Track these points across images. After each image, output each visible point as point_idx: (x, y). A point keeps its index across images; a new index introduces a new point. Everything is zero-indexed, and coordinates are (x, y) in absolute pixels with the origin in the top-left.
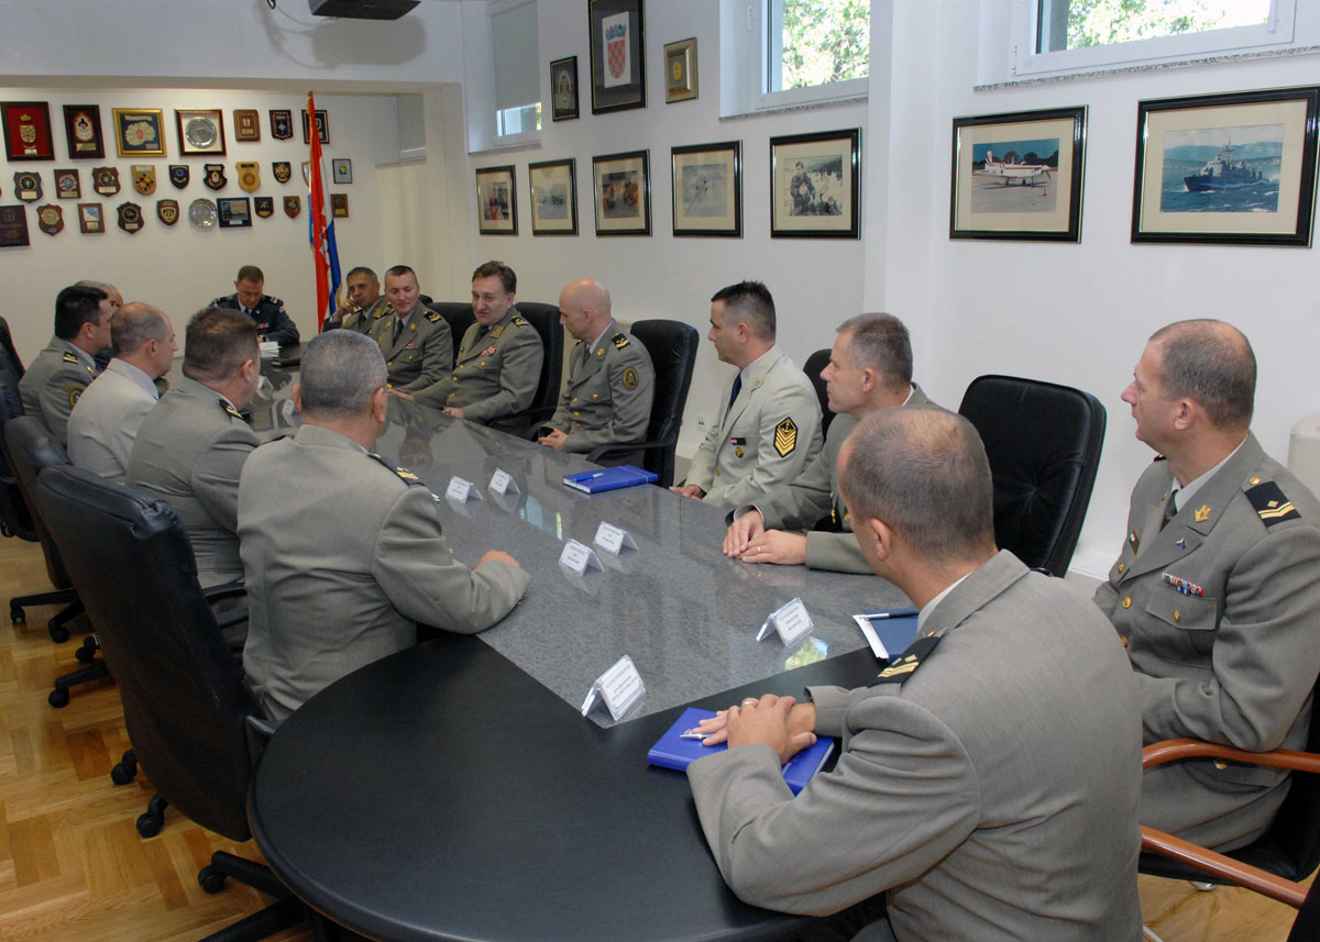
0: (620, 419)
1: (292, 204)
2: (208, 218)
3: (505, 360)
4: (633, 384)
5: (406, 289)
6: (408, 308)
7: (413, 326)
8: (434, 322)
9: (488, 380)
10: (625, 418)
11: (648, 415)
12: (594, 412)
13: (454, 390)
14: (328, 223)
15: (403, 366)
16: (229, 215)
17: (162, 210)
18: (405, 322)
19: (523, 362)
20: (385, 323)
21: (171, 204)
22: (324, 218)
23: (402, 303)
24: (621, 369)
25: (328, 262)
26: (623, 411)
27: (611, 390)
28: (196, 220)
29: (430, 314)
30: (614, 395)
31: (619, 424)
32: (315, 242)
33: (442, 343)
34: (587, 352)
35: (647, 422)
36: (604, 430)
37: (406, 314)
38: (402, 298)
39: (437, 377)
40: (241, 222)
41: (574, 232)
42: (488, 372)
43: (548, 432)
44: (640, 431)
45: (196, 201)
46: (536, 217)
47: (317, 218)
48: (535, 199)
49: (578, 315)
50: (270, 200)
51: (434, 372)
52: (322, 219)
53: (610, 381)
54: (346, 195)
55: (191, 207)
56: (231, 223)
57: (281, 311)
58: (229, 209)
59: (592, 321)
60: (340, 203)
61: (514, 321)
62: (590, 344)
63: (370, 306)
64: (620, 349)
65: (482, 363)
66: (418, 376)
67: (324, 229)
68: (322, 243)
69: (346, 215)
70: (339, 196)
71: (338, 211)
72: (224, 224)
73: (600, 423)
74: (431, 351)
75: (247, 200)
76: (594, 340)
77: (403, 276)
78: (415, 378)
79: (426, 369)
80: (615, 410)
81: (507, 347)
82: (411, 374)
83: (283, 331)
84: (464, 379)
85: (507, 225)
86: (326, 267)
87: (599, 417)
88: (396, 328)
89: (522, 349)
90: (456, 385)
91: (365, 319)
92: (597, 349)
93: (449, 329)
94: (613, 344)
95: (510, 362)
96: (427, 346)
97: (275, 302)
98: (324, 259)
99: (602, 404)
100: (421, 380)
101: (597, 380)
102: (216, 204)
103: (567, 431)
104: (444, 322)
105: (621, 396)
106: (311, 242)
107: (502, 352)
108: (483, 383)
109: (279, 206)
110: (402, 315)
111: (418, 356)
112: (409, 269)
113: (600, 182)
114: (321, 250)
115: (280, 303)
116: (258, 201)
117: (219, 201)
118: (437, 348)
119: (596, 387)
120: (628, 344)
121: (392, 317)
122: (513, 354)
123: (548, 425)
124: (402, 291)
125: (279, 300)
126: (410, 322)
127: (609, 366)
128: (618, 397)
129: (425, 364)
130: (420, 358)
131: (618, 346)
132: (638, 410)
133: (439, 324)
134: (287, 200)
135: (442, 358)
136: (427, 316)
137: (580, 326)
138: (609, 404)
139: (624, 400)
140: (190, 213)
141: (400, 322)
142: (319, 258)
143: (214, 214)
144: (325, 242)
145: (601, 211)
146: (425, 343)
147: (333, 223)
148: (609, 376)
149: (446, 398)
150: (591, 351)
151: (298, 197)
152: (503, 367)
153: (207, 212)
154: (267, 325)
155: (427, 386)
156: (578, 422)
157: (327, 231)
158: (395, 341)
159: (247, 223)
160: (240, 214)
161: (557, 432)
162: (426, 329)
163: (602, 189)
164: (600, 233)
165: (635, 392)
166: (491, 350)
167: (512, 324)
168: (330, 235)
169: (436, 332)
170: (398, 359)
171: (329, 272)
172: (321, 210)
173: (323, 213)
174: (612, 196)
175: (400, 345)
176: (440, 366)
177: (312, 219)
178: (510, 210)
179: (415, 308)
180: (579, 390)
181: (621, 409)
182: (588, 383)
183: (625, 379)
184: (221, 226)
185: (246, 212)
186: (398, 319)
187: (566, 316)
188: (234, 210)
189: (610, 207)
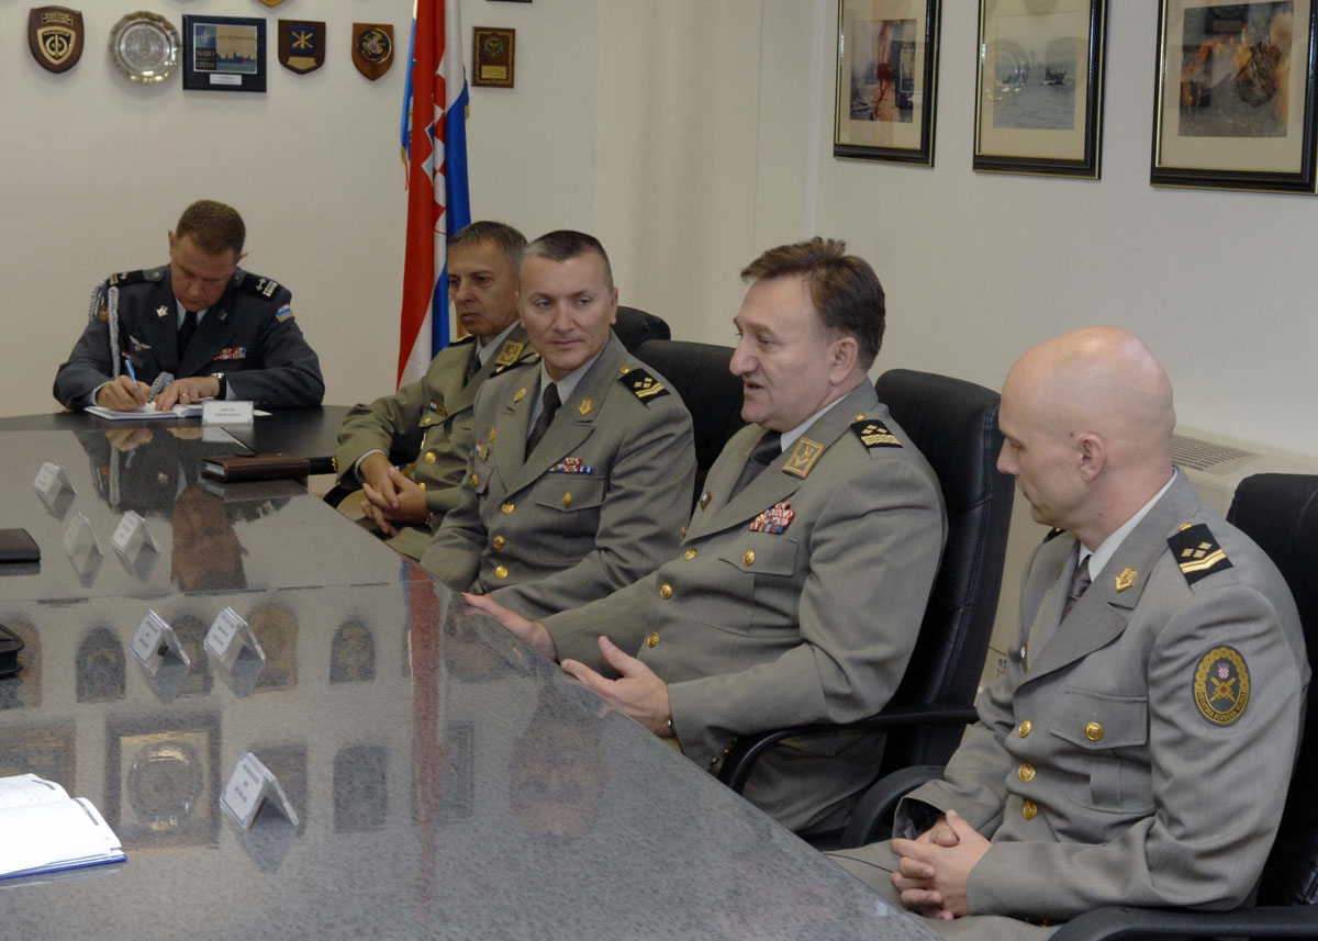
0: (1173, 821)
1: (373, 44)
2: (156, 60)
3: (817, 553)
4: (1231, 706)
5: (579, 299)
6: (574, 356)
7: (585, 407)
8: (646, 400)
9: (757, 604)
10: (1190, 820)
11: (1275, 821)
12: (1086, 778)
13: (661, 622)
14: (452, 96)
15: (547, 519)
16: (213, 60)
17: (40, 32)
18: (564, 390)
19: (873, 561)
20: (513, 389)
21: (66, 18)
22: (443, 82)
23: (561, 340)
24: (1191, 649)
25: (441, 199)
26: (1187, 798)
27: (1151, 716)
28: (121, 66)
29: (638, 375)
30: (1159, 733)
31: (1167, 837)
32: (415, 146)
33: (662, 463)
34: (1081, 568)
35: (1269, 841)
36: (1113, 850)
37: (573, 369)
38: (563, 324)
39: (635, 562)
40: (237, 80)
41: (1087, 166)
42: (763, 581)
43: (925, 817)
44: (1241, 872)
45: (129, 18)
46: (988, 117)
47: (425, 85)
48: (989, 71)
49: (1059, 451)
50: (317, 31)
51: (631, 547)
52: (437, 87)
53: (1150, 683)
54: (513, 31)
55: (114, 33)
56: (215, 79)
57: (281, 318)
58: (212, 46)
59: (1104, 469)
60: (495, 51)
61: (858, 429)
62: (1094, 547)
63: (495, 332)
64: (1192, 578)
65: (749, 553)
66: (585, 553)
67: (439, 112)
68: (430, 150)
69: (508, 83)
70: (495, 32)
71: (489, 72)
72: (195, 81)
73: (1103, 817)
74: (627, 484)
75: (261, 24)
76: (1106, 534)
77: (570, 263)
78: (575, 556)
79: (608, 534)
80: (1161, 786)
81: (827, 512)
82: (567, 545)
83: (278, 372)
84: (691, 591)
85: (906, 135)
86: (435, 211)
87: (1098, 798)
88: (540, 408)
89: (873, 519)
90: (668, 608)
91: (478, 366)
92: (1111, 568)
93: (688, 423)
94: (1169, 556)
95: (829, 559)
96: (618, 470)
97: (268, 293)
98: (432, 191)
99: (1117, 756)
100: (590, 567)
101: (1104, 671)
102: (179, 27)
103: (990, 827)
104: (675, 402)
105: (1181, 742)
106: (404, 144)
107: (810, 526)
108: (745, 614)
109: (339, 46)
110: (560, 372)
111: (590, 494)
112: (592, 242)
113: (1176, 37)
114: (426, 166)
115: (282, 296)
116: (287, 28)
117: (188, 21)
118: (646, 476)
119: (1100, 698)
120: (1224, 565)
121: (533, 372)
122: (840, 533)
123: (928, 793)
124: (563, 305)
125: (279, 288)
126: (579, 392)
127: (1150, 634)
128: (1173, 744)
129: (607, 518)
130: (596, 502)
131: (1188, 568)
132: (1237, 798)
133: (658, 407)
134: (362, 33)
135: (654, 510)
136: (630, 381)
137: (1064, 484)
138: (1138, 759)
139: (1193, 756)
140: (111, 47)
141: (552, 388)
142: (418, 186)
143: (172, 53)
144: (439, 145)
145: (1172, 115)
146: (611, 461)
147: (464, 99)
148: (1146, 666)
149: (642, 639)
150: (1094, 570)
151: (389, 29)
152: (808, 570)
153: (154, 48)
154: (240, 353)
155: (607, 590)
156: (1028, 800)
157: (445, 118)
158: (530, 444)
159: (255, 83)
160: (238, 60)
161: (955, 824)
162: (621, 417)
163: (1180, 56)
164: (1163, 177)
165: (1236, 734)
166: (781, 516)
167: (851, 438)
168: (453, 130)
169: (648, 431)
170: (532, 497)
171: (441, 224)
172: (435, 65)
173: (440, 72)
174: (1208, 72)
175: (544, 457)
176: (650, 530)
177: (413, 88)
178: (917, 99)
179: (597, 358)
180: (1043, 695)
181: (1182, 786)
182: (1072, 680)
183: (1200, 687)
184: (186, 86)
185: (254, 56)
186: (546, 382)
187: (1019, 447)
188: (223, 50)
189: (1198, 103)
